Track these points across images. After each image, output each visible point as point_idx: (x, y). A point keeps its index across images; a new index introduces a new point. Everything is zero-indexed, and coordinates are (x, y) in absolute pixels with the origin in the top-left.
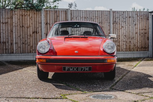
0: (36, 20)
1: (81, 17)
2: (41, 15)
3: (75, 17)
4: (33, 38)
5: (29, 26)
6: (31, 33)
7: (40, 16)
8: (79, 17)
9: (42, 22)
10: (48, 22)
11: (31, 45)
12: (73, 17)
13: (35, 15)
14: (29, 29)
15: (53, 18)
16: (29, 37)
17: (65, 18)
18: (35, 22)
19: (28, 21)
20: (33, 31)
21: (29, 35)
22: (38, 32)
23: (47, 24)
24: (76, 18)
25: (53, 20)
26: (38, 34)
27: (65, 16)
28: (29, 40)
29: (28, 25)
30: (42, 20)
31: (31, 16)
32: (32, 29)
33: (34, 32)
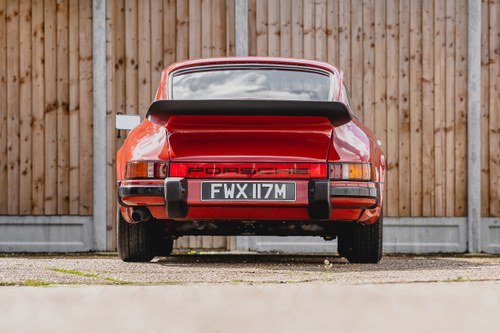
0: (62, 43)
1: (308, 26)
2: (91, 18)
3: (272, 30)
4: (50, 136)
5: (29, 74)
6: (39, 113)
7: (85, 21)
8: (296, 29)
9: (96, 52)
10: (130, 54)
11: (38, 171)
12: (260, 26)
13: (61, 17)
14: (25, 87)
15: (156, 35)
16: (25, 130)
17: (217, 31)
18: (61, 55)
19: (25, 48)
20: (50, 100)
21: (26, 120)
22: (72, 106)
23: (121, 62)
24: (279, 34)
25: (156, 45)
26: (74, 118)
27: (218, 21)
28: (25, 146)
29: (24, 69)
30: (96, 41)
31: (37, 20)
32: (41, 88)
33: (56, 105)
